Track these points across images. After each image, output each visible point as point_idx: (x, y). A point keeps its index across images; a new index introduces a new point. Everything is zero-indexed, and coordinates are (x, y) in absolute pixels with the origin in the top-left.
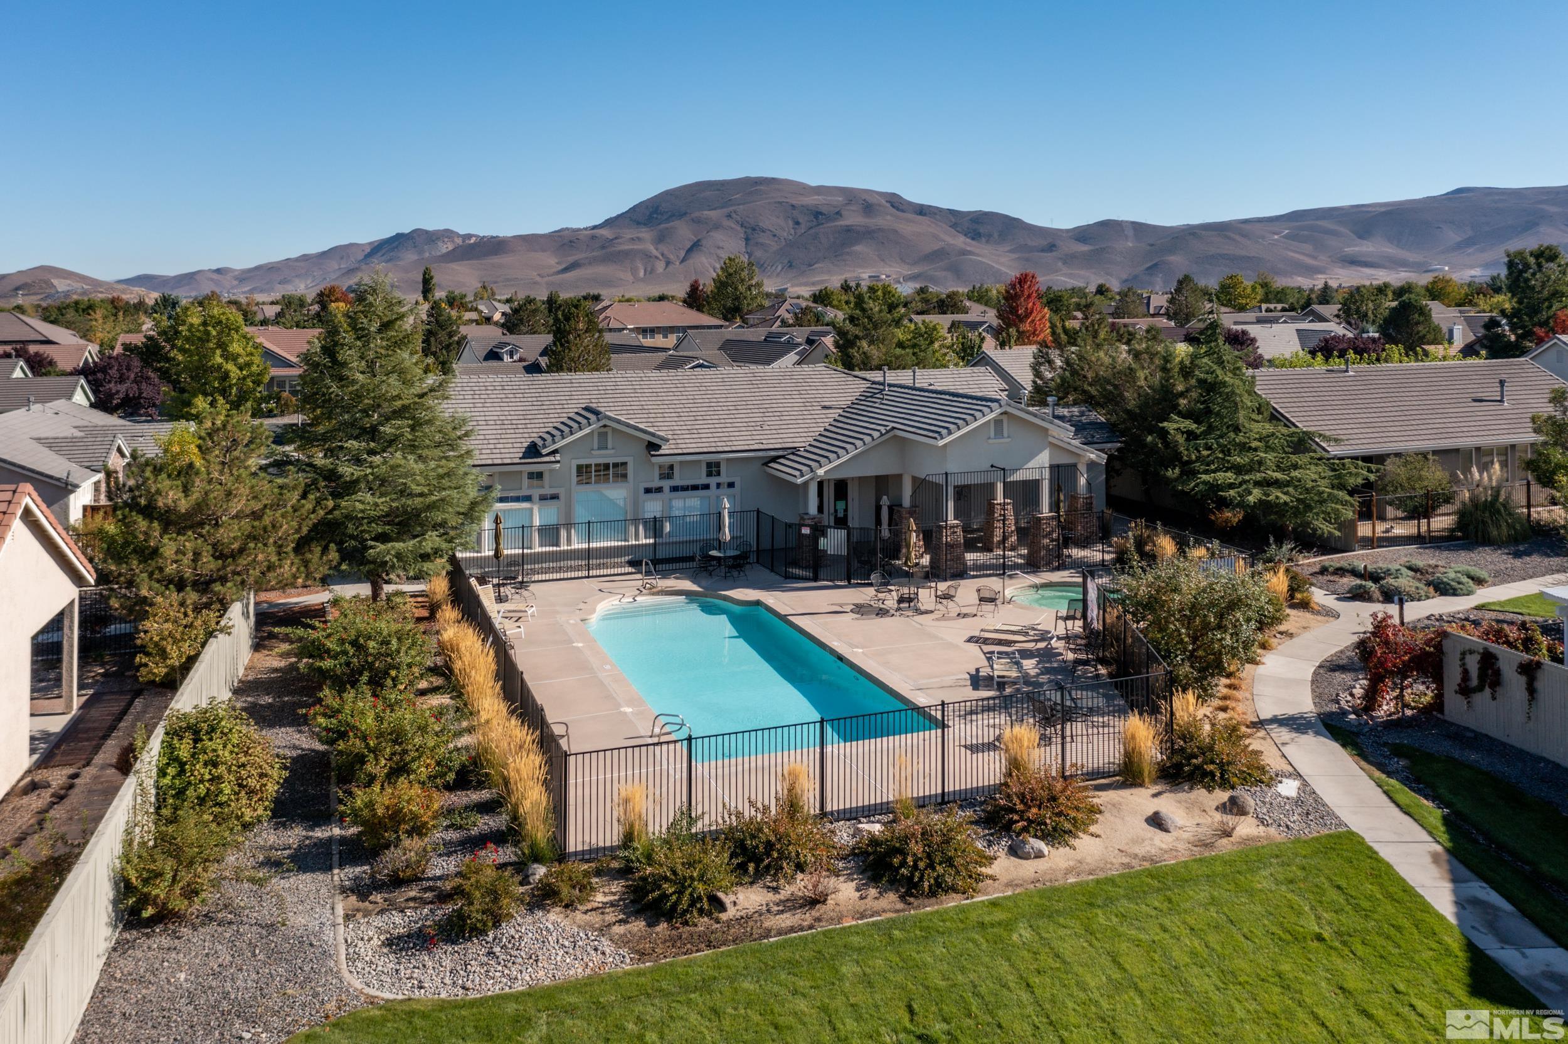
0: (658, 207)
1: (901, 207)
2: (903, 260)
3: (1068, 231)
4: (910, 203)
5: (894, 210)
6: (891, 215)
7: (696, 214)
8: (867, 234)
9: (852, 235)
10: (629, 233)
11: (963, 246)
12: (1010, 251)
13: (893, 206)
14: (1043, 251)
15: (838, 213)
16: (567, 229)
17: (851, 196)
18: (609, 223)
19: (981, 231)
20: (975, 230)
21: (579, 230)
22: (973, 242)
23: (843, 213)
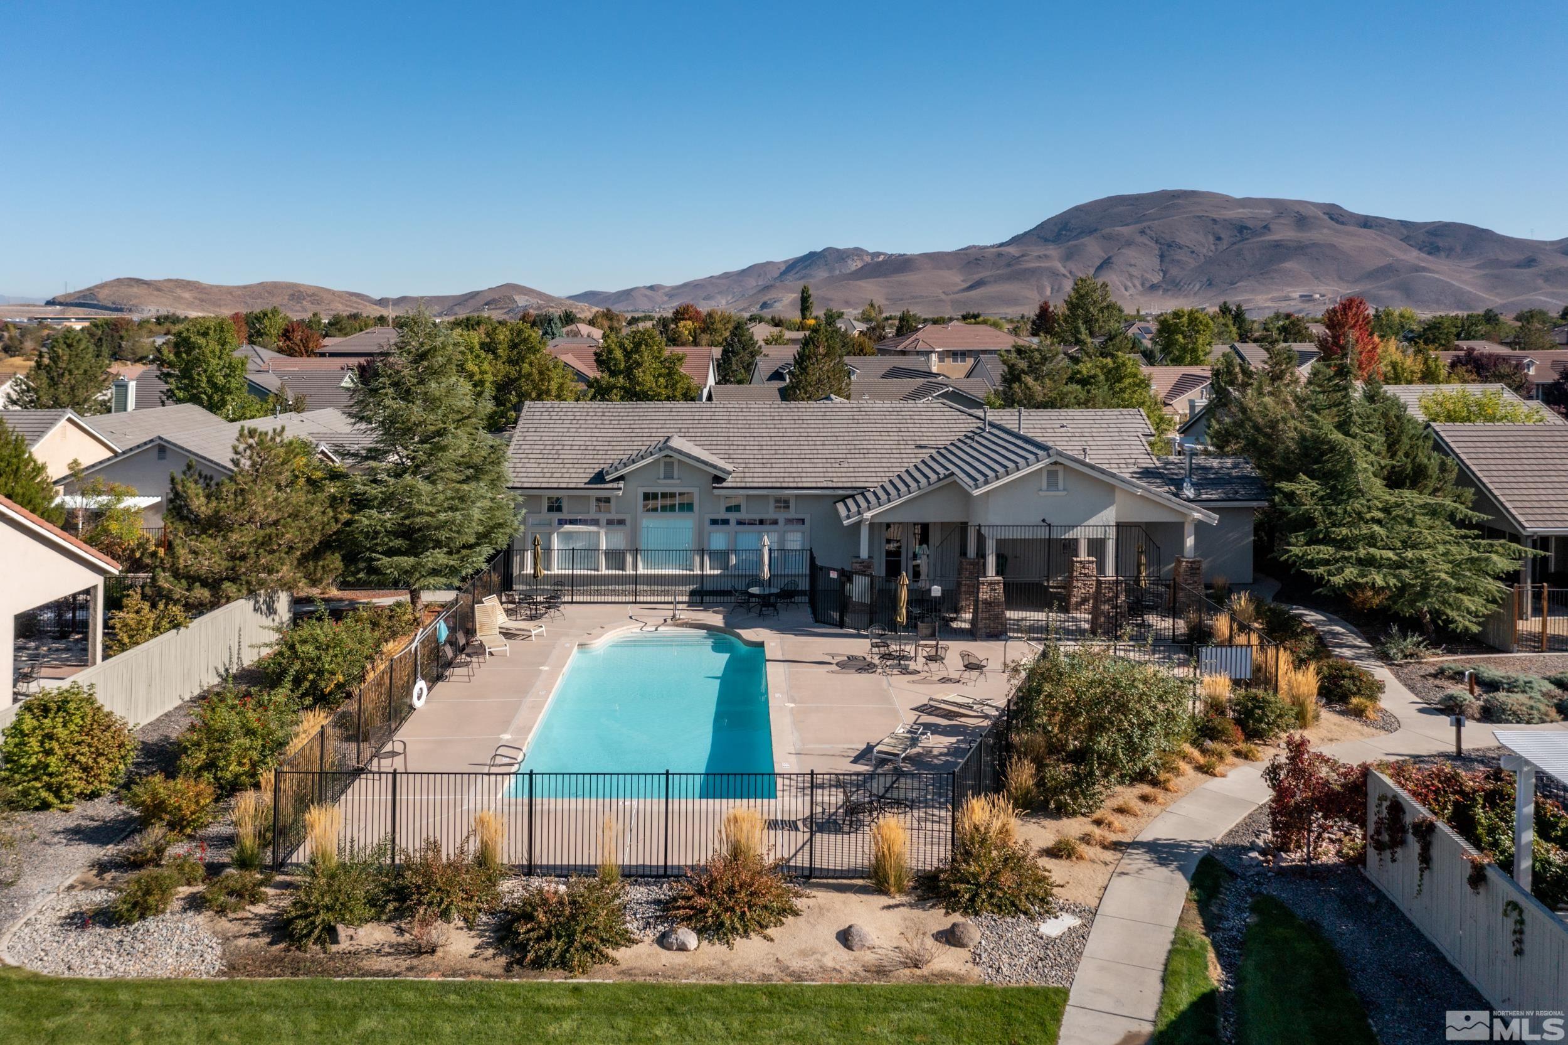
0: (1067, 224)
1: (1341, 219)
2: (1341, 278)
3: (1552, 243)
4: (1352, 215)
5: (1333, 223)
6: (1329, 228)
7: (1108, 230)
8: (1299, 250)
9: (1280, 251)
10: (1036, 251)
11: (1417, 262)
12: (1477, 267)
13: (1331, 218)
14: (1518, 266)
15: (1266, 227)
16: (974, 247)
17: (1281, 207)
18: (1015, 240)
19: (1441, 244)
20: (1431, 244)
21: (985, 247)
22: (1430, 258)
23: (1271, 226)
